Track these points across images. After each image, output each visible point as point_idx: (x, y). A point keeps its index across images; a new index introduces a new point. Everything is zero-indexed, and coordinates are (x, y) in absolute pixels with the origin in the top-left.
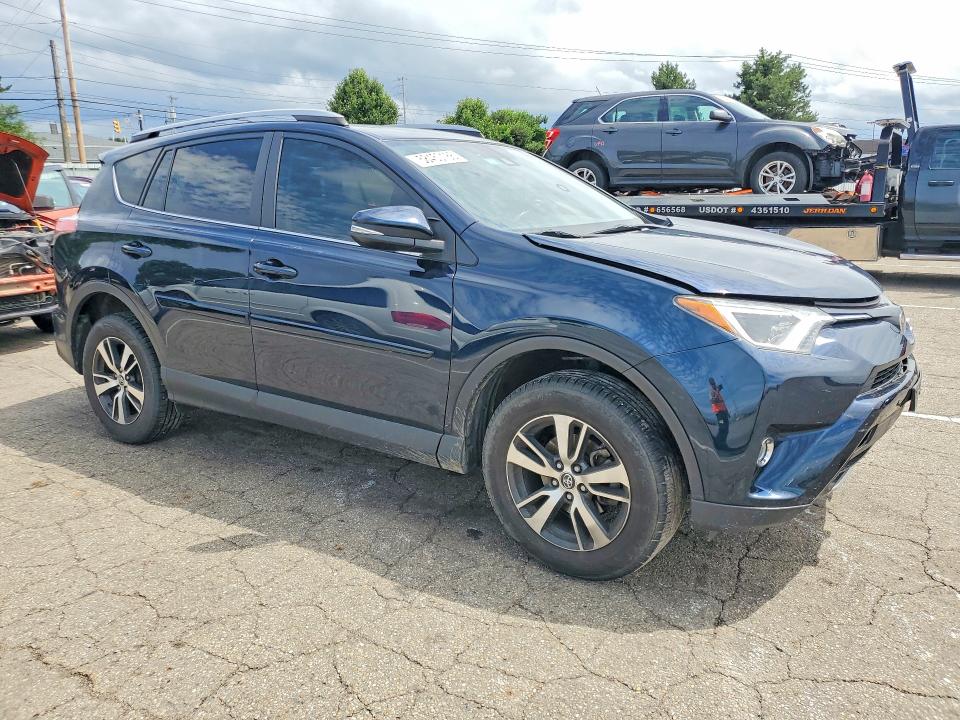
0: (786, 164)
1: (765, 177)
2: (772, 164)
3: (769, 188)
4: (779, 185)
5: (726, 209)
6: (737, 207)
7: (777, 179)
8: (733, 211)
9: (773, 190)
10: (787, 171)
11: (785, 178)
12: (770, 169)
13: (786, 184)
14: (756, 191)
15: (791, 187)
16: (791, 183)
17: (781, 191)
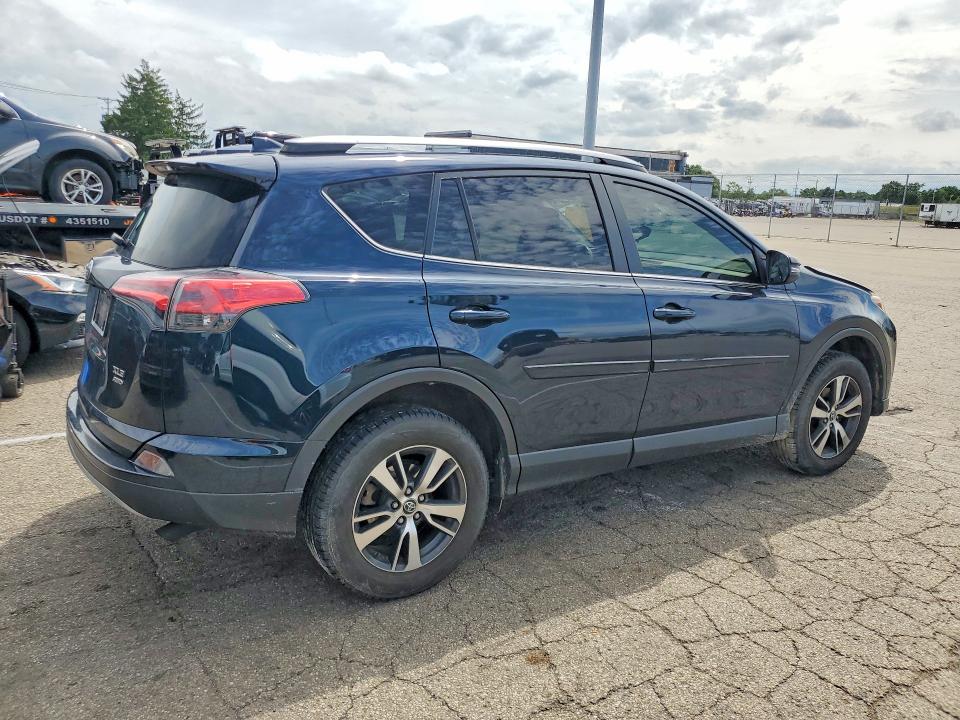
0: (90, 173)
1: (66, 185)
2: (76, 171)
3: (74, 197)
4: (85, 195)
5: (34, 218)
6: (48, 216)
7: (82, 188)
8: (44, 221)
9: (80, 199)
10: (92, 180)
11: (91, 188)
12: (73, 176)
13: (94, 194)
14: (61, 200)
15: (99, 198)
16: (97, 193)
17: (88, 200)
